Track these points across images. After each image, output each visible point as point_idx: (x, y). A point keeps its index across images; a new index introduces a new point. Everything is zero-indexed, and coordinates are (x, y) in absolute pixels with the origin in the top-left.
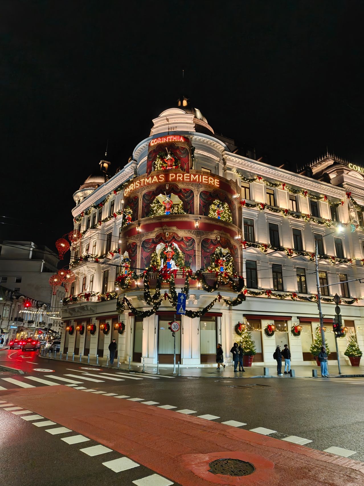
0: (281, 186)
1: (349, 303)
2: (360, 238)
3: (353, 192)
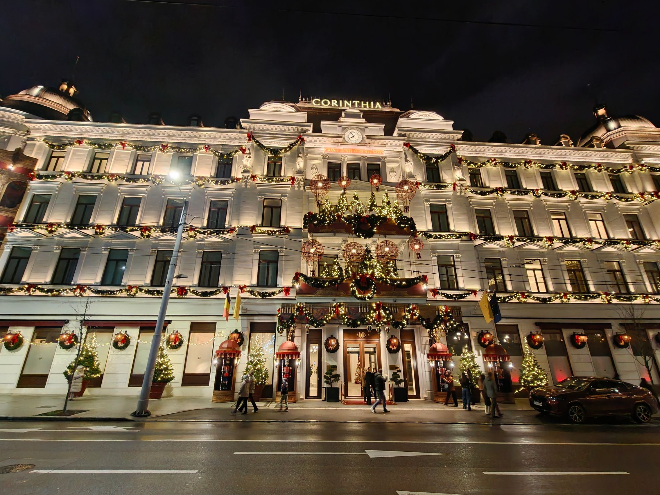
0: (120, 146)
1: (205, 294)
2: (261, 193)
3: (257, 131)
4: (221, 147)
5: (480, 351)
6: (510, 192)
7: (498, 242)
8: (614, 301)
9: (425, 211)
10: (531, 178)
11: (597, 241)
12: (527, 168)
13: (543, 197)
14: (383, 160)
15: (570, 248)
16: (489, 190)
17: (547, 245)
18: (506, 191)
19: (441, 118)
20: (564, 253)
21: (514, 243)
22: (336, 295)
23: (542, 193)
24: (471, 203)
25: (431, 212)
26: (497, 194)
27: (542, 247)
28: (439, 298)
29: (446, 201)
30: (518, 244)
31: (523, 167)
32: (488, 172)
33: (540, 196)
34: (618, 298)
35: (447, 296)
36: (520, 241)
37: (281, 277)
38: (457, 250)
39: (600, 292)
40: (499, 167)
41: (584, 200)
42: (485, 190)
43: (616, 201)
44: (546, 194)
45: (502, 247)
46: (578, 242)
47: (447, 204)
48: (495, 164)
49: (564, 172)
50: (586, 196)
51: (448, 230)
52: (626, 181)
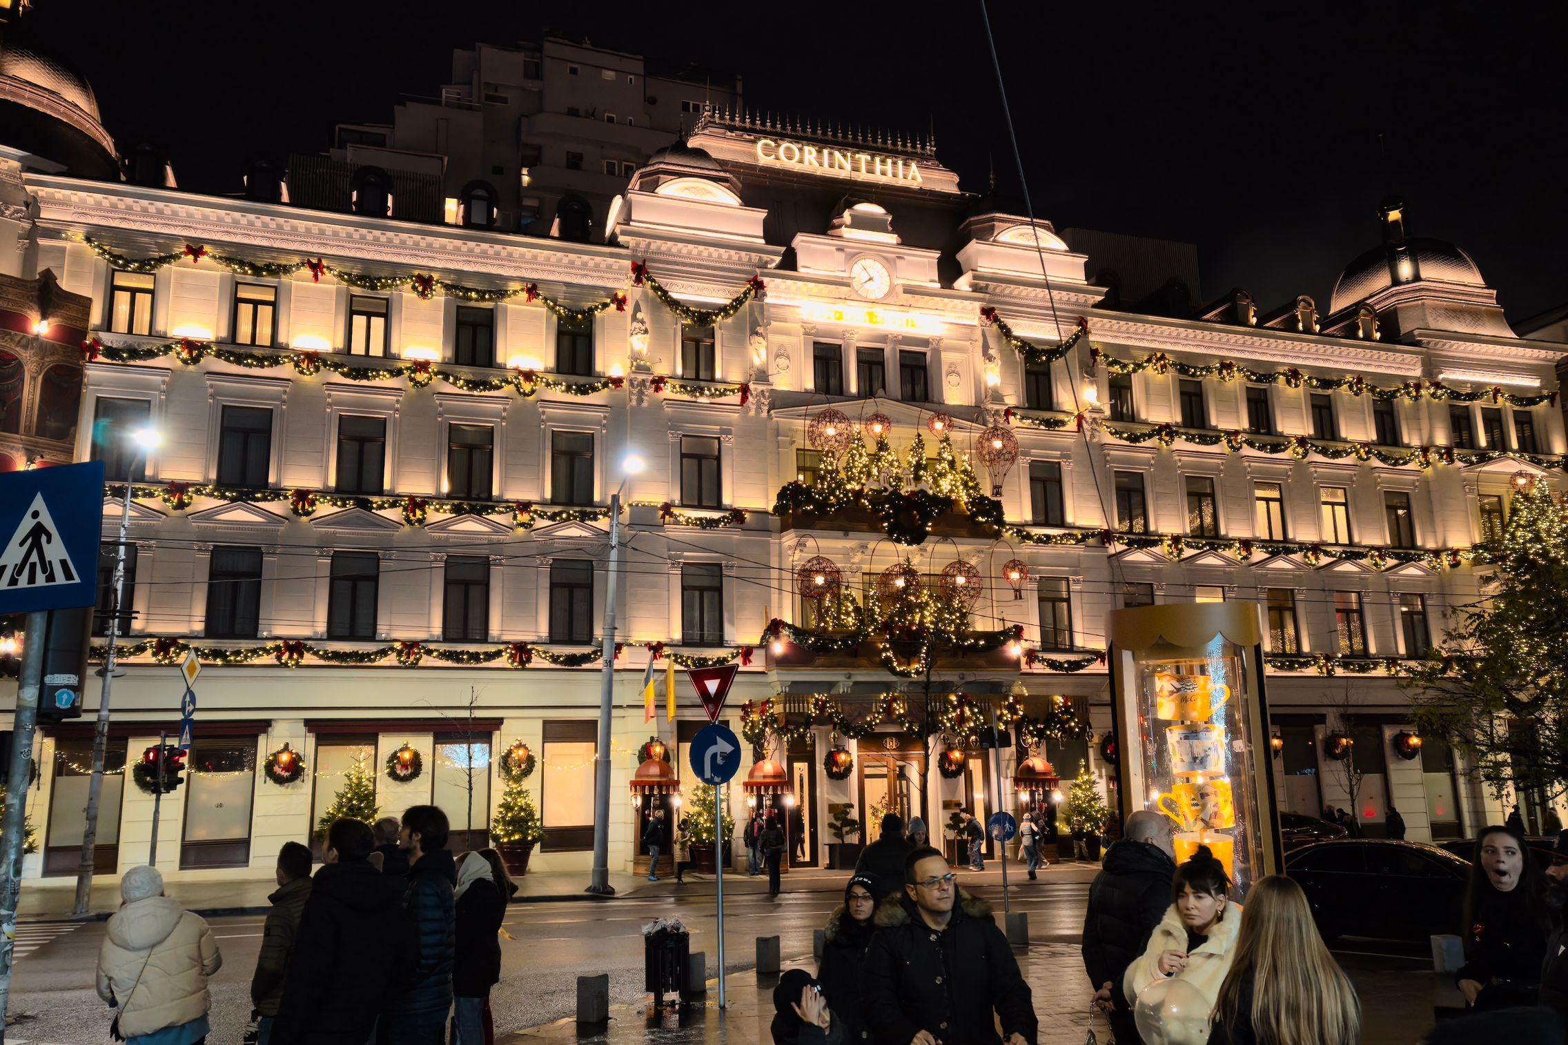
0: (308, 272)
1: (573, 662)
2: (674, 424)
3: (656, 256)
4: (564, 288)
5: (1104, 771)
6: (1184, 437)
7: (1152, 549)
8: (1339, 672)
9: (1019, 478)
10: (1227, 402)
11: (1329, 549)
12: (1223, 378)
13: (1247, 451)
14: (935, 345)
15: (1280, 564)
16: (1146, 430)
17: (1240, 557)
18: (1177, 433)
19: (1063, 246)
20: (1267, 574)
21: (1181, 550)
22: (853, 666)
23: (1245, 442)
24: (1108, 458)
25: (1032, 479)
26: (1161, 439)
27: (1229, 562)
28: (1038, 668)
29: (1062, 456)
30: (1188, 552)
31: (1215, 376)
32: (1147, 384)
33: (1241, 447)
34: (1345, 666)
35: (1052, 664)
36: (1192, 547)
37: (732, 623)
38: (1077, 567)
39: (1317, 654)
40: (1170, 375)
41: (1320, 458)
42: (1140, 430)
43: (1376, 462)
44: (1251, 444)
45: (1159, 559)
46: (1294, 552)
47: (1062, 463)
48: (1163, 367)
49: (1291, 391)
50: (1324, 452)
51: (1062, 524)
52: (1402, 417)
